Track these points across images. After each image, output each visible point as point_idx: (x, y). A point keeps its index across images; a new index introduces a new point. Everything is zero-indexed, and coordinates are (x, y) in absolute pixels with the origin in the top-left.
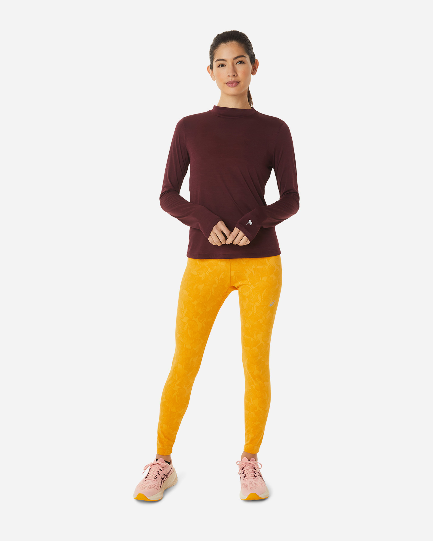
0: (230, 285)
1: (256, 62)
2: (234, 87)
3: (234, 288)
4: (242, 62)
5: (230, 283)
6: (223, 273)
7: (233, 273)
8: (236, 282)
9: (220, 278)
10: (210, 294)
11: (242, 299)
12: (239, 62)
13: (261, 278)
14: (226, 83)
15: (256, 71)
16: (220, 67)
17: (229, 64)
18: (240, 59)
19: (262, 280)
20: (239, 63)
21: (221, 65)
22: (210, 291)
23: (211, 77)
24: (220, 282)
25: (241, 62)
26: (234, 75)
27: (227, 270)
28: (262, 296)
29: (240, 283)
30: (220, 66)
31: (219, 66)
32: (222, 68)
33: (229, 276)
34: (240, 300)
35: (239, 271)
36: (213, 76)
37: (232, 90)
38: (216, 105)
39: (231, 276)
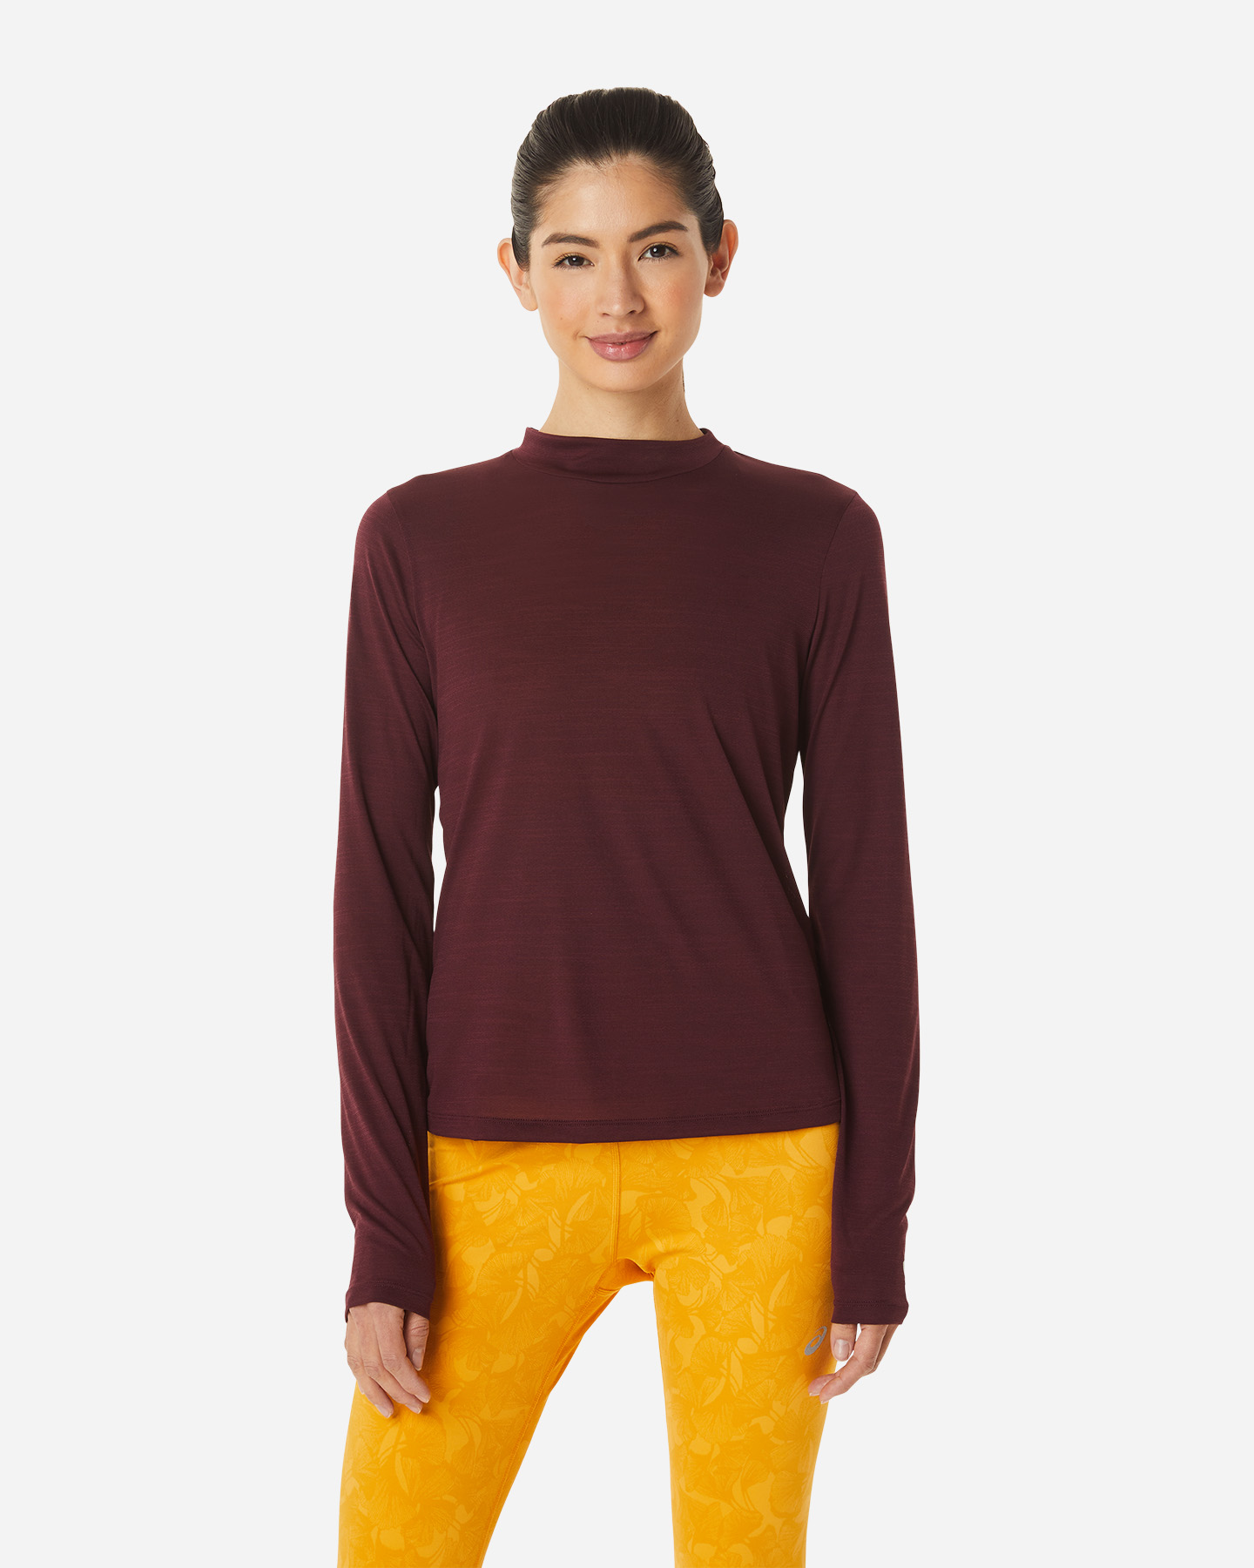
0: (616, 1253)
1: (728, 234)
2: (627, 360)
3: (634, 1272)
4: (667, 251)
5: (616, 1246)
6: (585, 1198)
7: (630, 1199)
8: (644, 1240)
9: (568, 1222)
10: (520, 1290)
11: (672, 1318)
12: (652, 249)
13: (761, 1224)
14: (590, 336)
15: (724, 275)
16: (565, 267)
17: (608, 260)
18: (660, 238)
19: (766, 1233)
20: (652, 254)
21: (570, 258)
22: (521, 1275)
23: (518, 290)
24: (567, 1236)
25: (660, 251)
26: (632, 312)
27: (604, 1181)
28: (771, 1307)
29: (660, 1246)
30: (567, 262)
31: (560, 263)
32: (575, 271)
33: (614, 1213)
34: (663, 1325)
35: (658, 1192)
36: (528, 292)
37: (618, 374)
38: (539, 427)
39: (622, 1213)
